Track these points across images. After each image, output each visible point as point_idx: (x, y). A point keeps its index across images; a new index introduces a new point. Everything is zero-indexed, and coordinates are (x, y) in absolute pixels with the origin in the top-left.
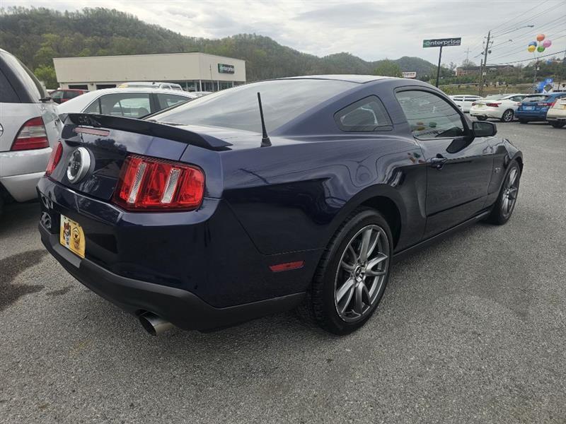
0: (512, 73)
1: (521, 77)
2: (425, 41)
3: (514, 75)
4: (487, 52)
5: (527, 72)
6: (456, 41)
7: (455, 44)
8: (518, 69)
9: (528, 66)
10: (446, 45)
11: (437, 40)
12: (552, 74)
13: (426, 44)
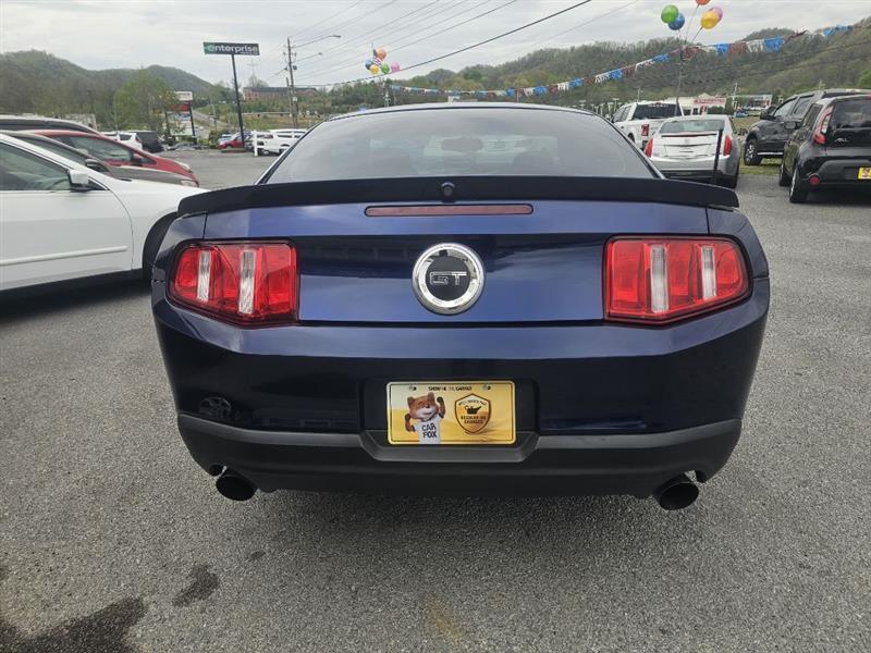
0: (316, 99)
1: (329, 105)
2: (206, 44)
3: (319, 101)
4: (292, 68)
5: (334, 98)
6: (252, 49)
7: (253, 53)
8: (322, 93)
9: (332, 91)
10: (239, 53)
11: (225, 45)
12: (362, 101)
13: (209, 48)
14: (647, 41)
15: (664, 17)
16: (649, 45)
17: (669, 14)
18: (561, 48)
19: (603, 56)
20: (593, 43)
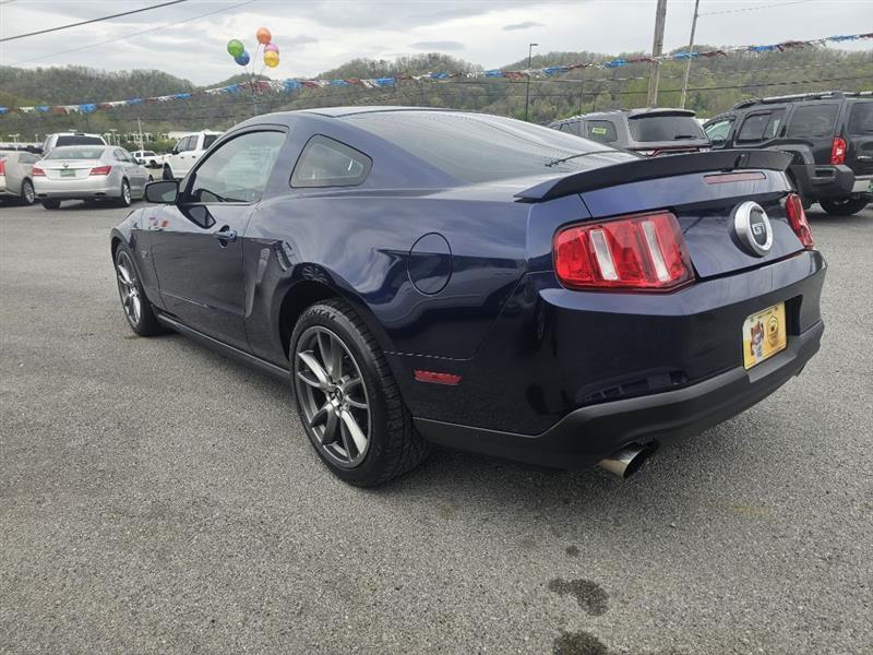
14: (130, 71)
15: (231, 50)
16: (133, 77)
17: (235, 48)
18: (24, 68)
19: (81, 81)
20: (65, 67)
